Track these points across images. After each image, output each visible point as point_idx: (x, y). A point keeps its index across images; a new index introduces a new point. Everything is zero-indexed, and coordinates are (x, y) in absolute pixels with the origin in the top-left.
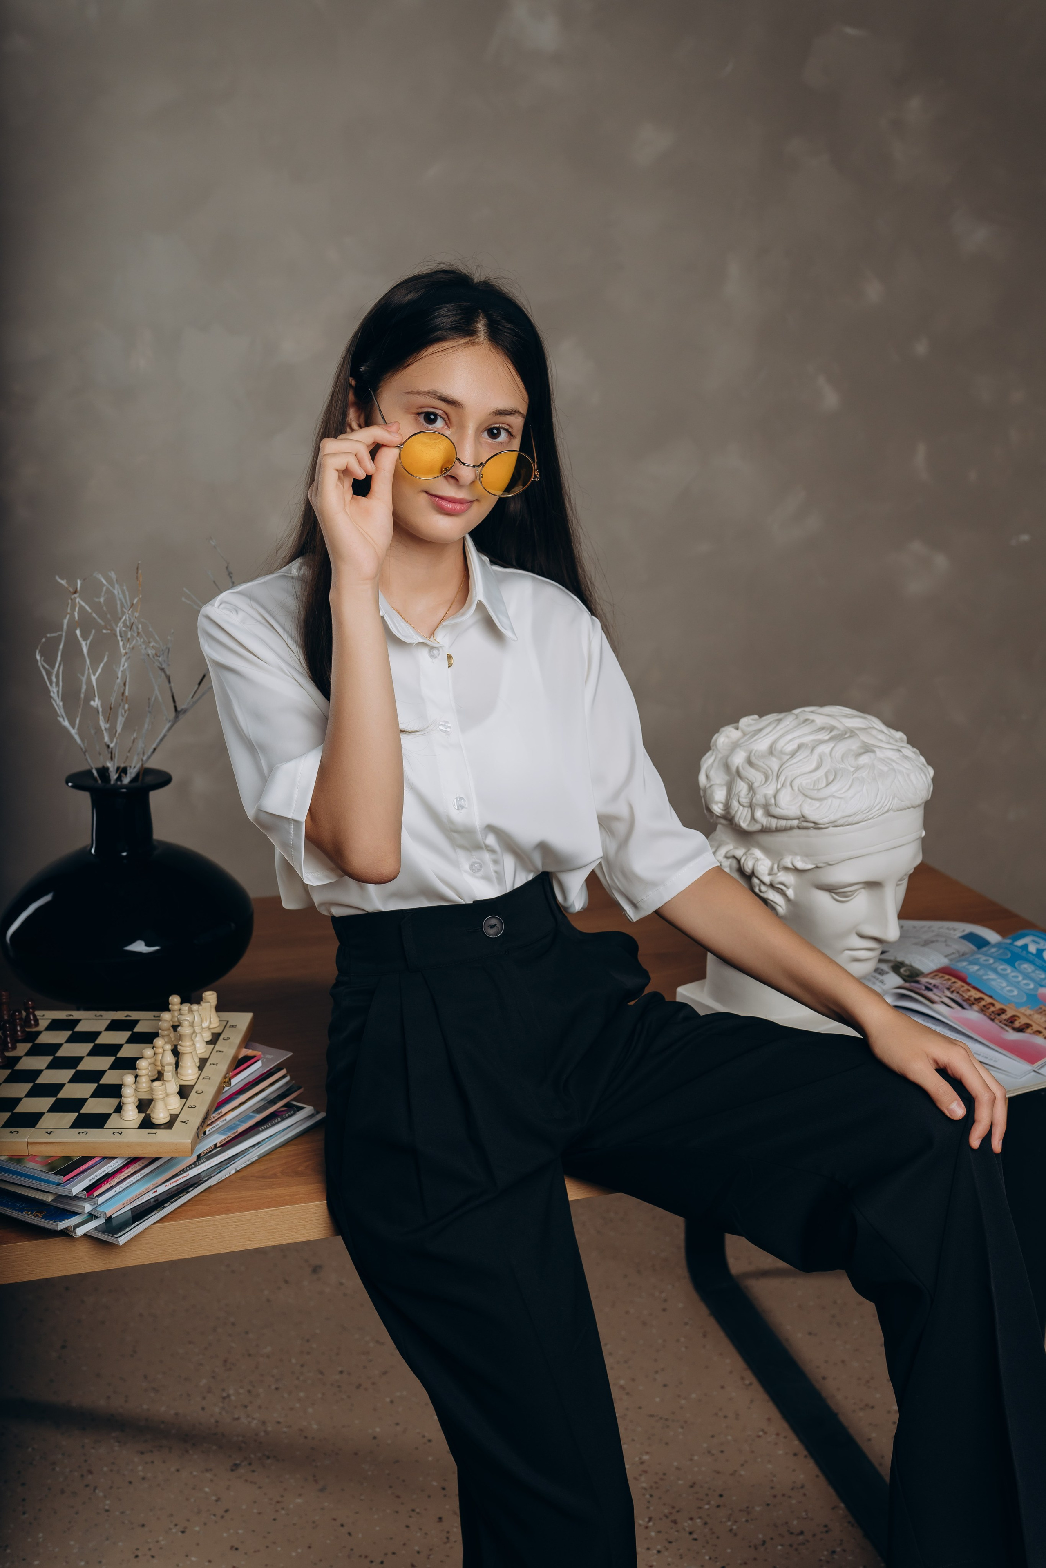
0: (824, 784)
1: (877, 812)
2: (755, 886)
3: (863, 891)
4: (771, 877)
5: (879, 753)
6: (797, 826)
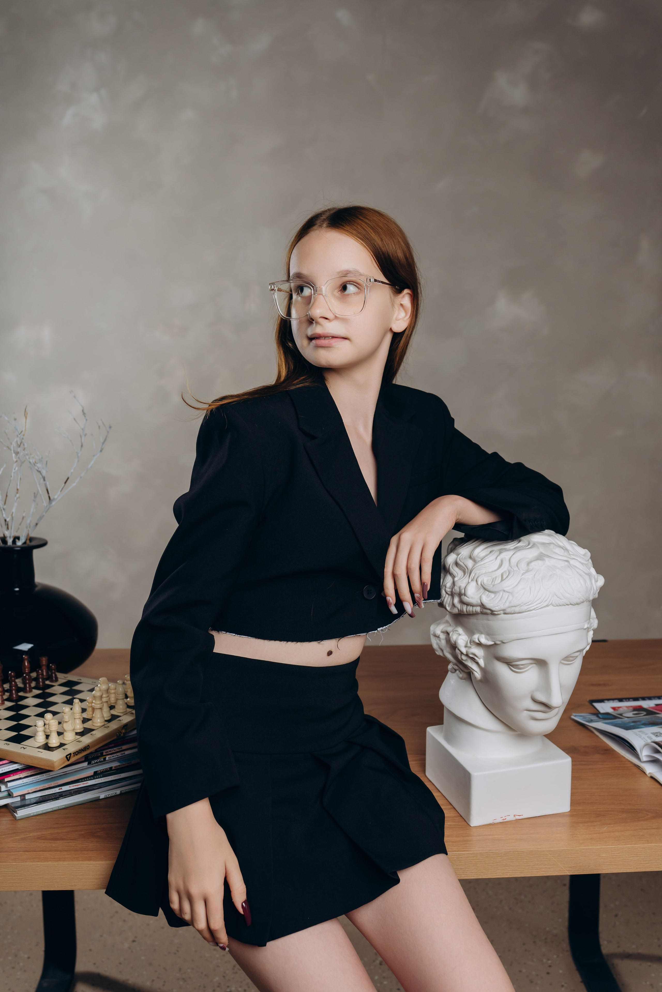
0: (499, 581)
1: (539, 605)
2: (458, 655)
3: (534, 665)
4: (467, 649)
5: (548, 562)
6: (480, 611)
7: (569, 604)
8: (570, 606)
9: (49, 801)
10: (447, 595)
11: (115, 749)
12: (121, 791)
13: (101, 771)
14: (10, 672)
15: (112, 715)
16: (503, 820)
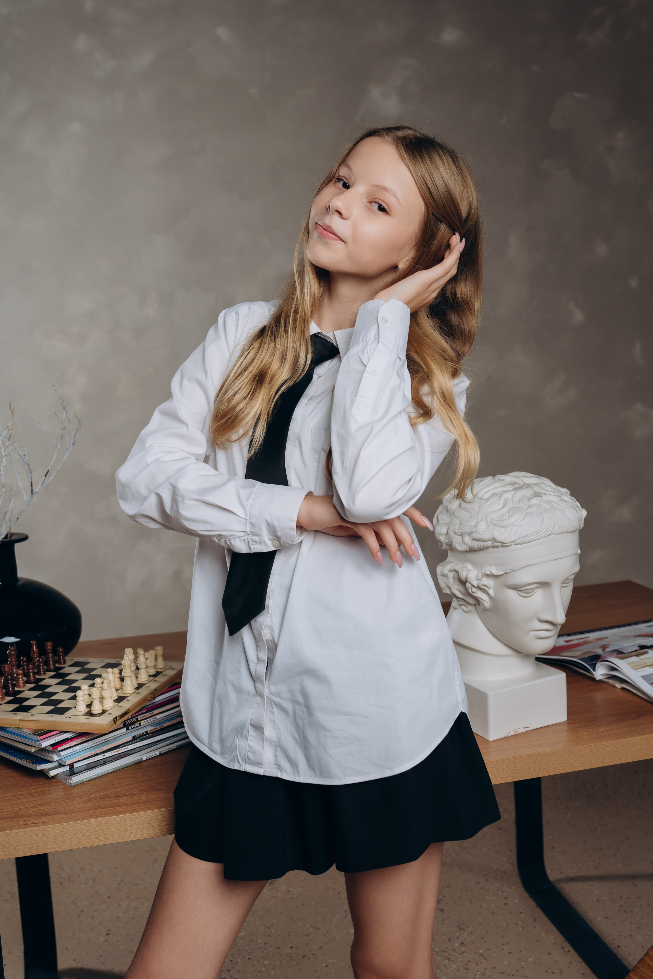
0: (507, 517)
1: (543, 534)
2: (469, 589)
3: (539, 589)
4: (478, 581)
5: (545, 498)
6: (491, 546)
7: (567, 532)
8: (568, 533)
9: (98, 767)
10: (456, 535)
11: (147, 714)
12: (160, 752)
13: (139, 735)
14: (21, 658)
15: (138, 684)
16: (516, 732)
